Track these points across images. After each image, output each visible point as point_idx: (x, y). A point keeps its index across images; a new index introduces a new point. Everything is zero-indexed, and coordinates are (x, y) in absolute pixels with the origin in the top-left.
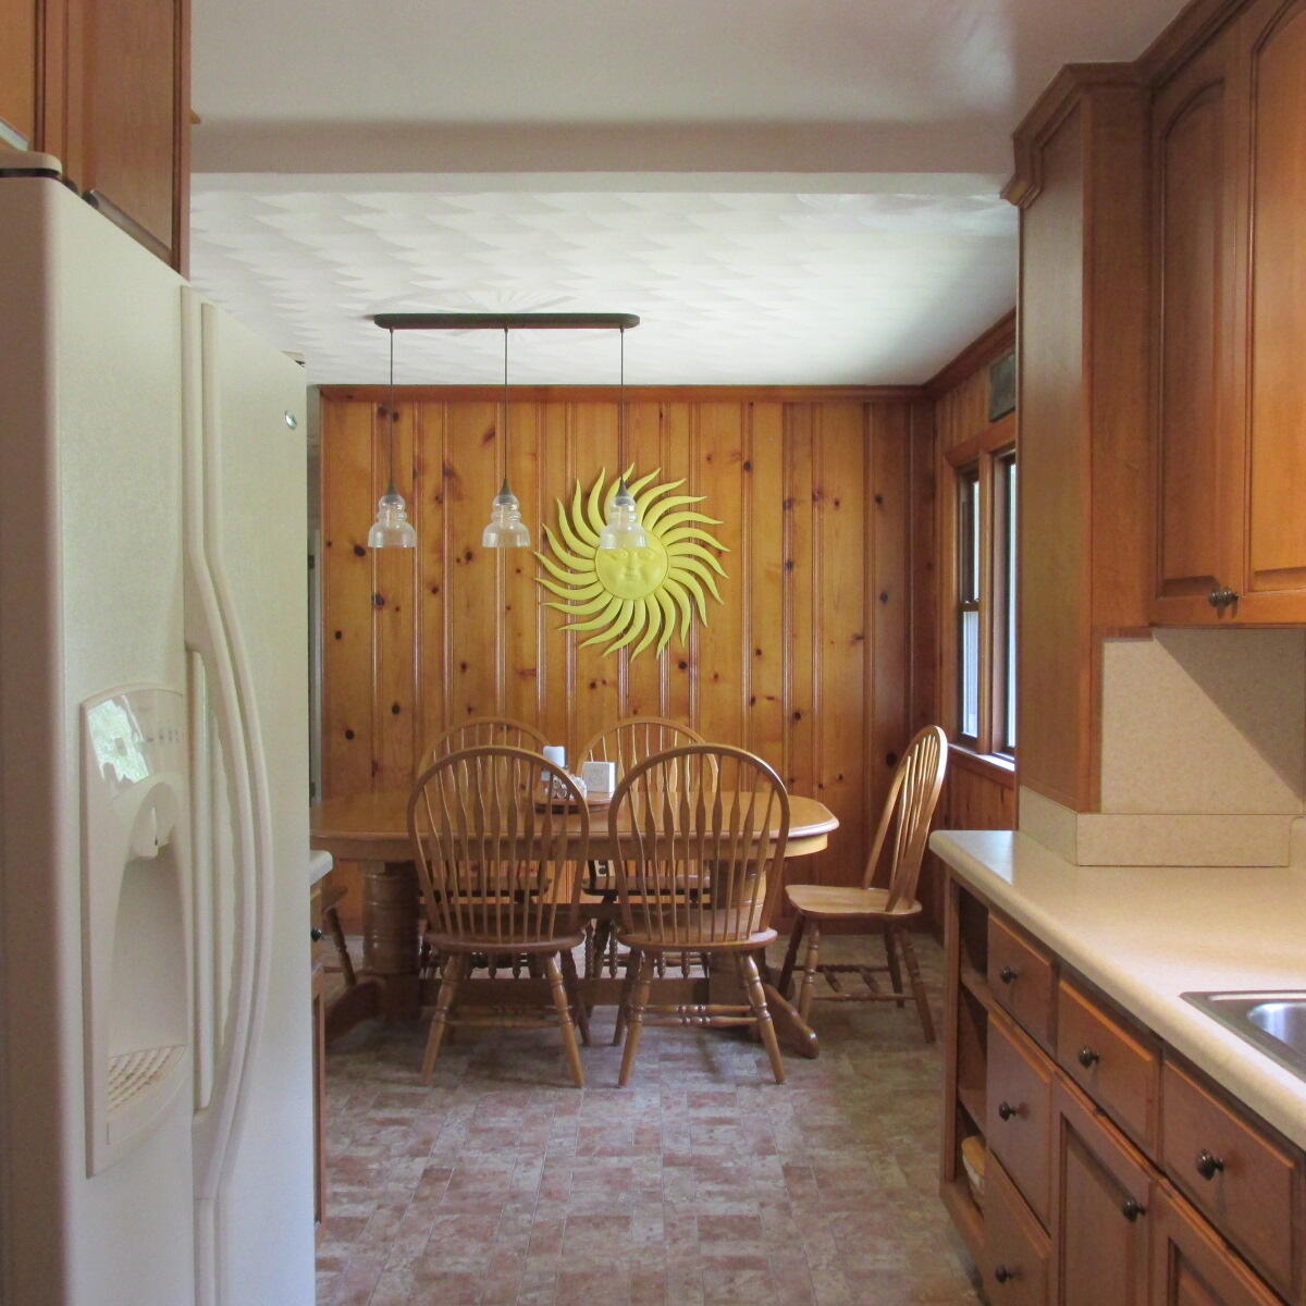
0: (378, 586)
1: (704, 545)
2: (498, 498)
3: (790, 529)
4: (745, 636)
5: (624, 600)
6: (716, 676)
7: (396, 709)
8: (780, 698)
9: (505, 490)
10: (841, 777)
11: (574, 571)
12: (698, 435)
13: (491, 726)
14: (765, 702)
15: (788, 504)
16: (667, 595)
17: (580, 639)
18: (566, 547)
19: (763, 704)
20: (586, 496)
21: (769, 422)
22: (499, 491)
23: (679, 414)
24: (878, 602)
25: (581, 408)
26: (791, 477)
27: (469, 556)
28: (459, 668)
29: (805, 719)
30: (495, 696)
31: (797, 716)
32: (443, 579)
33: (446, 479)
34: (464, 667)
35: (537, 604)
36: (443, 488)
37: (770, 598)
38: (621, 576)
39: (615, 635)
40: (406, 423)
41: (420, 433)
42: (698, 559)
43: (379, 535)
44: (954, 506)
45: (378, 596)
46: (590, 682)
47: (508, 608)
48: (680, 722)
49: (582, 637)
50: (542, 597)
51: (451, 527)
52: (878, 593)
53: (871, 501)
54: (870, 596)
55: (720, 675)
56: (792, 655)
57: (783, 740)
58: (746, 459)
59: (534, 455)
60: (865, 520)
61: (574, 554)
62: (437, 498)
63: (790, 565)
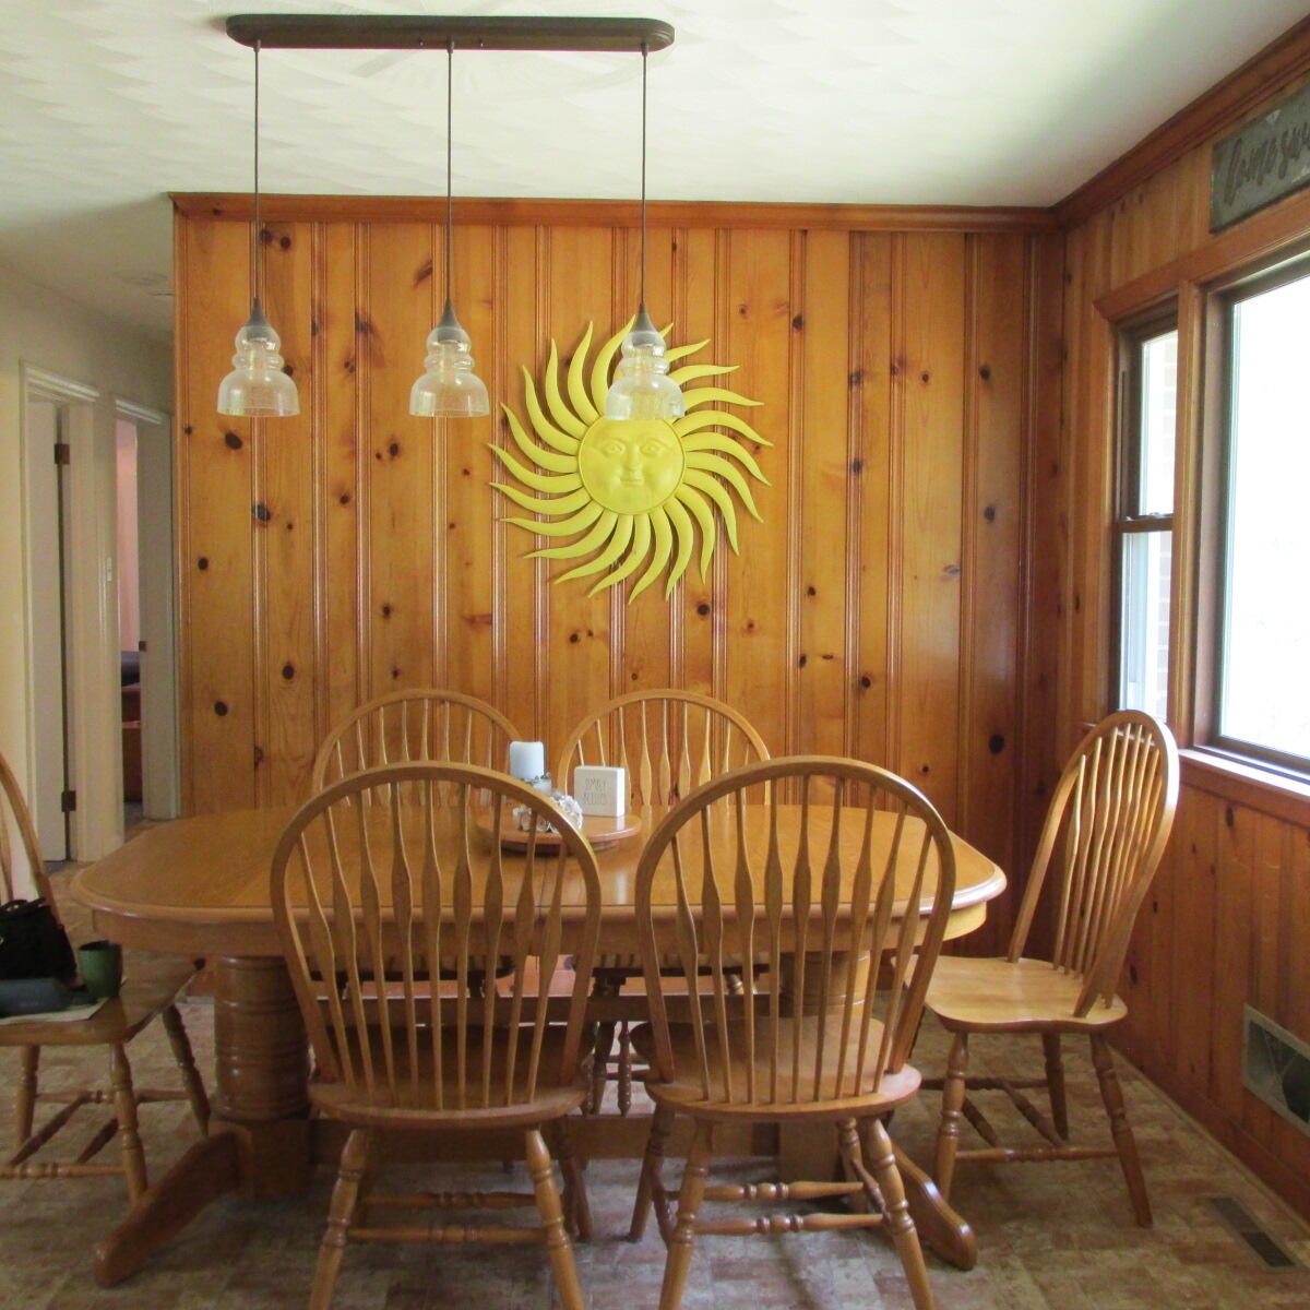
0: (261, 493)
1: (735, 435)
2: (434, 333)
3: (858, 415)
4: (793, 568)
5: (620, 515)
6: (751, 626)
7: (289, 672)
8: (842, 655)
9: (447, 318)
10: (926, 769)
11: (547, 473)
12: (727, 277)
13: (426, 703)
14: (821, 662)
15: (855, 379)
16: (682, 508)
17: (554, 571)
18: (536, 437)
19: (817, 664)
20: (566, 363)
21: (829, 257)
22: (438, 320)
23: (700, 245)
24: (981, 518)
25: (559, 235)
26: (861, 337)
27: (394, 450)
28: (381, 612)
29: (875, 687)
30: (432, 652)
31: (865, 682)
32: (356, 482)
33: (361, 336)
34: (387, 611)
35: (493, 520)
36: (356, 349)
37: (828, 513)
38: (616, 479)
39: (607, 565)
40: (301, 254)
41: (322, 268)
42: (727, 456)
43: (237, 393)
44: (1110, 378)
45: (261, 507)
46: (571, 634)
47: (452, 526)
48: (698, 692)
49: (557, 570)
50: (501, 508)
51: (369, 411)
52: (982, 506)
53: (975, 378)
54: (971, 511)
55: (756, 625)
56: (858, 592)
57: (844, 715)
58: (796, 314)
59: (491, 302)
60: (966, 403)
61: (547, 447)
62: (347, 365)
63: (857, 467)
